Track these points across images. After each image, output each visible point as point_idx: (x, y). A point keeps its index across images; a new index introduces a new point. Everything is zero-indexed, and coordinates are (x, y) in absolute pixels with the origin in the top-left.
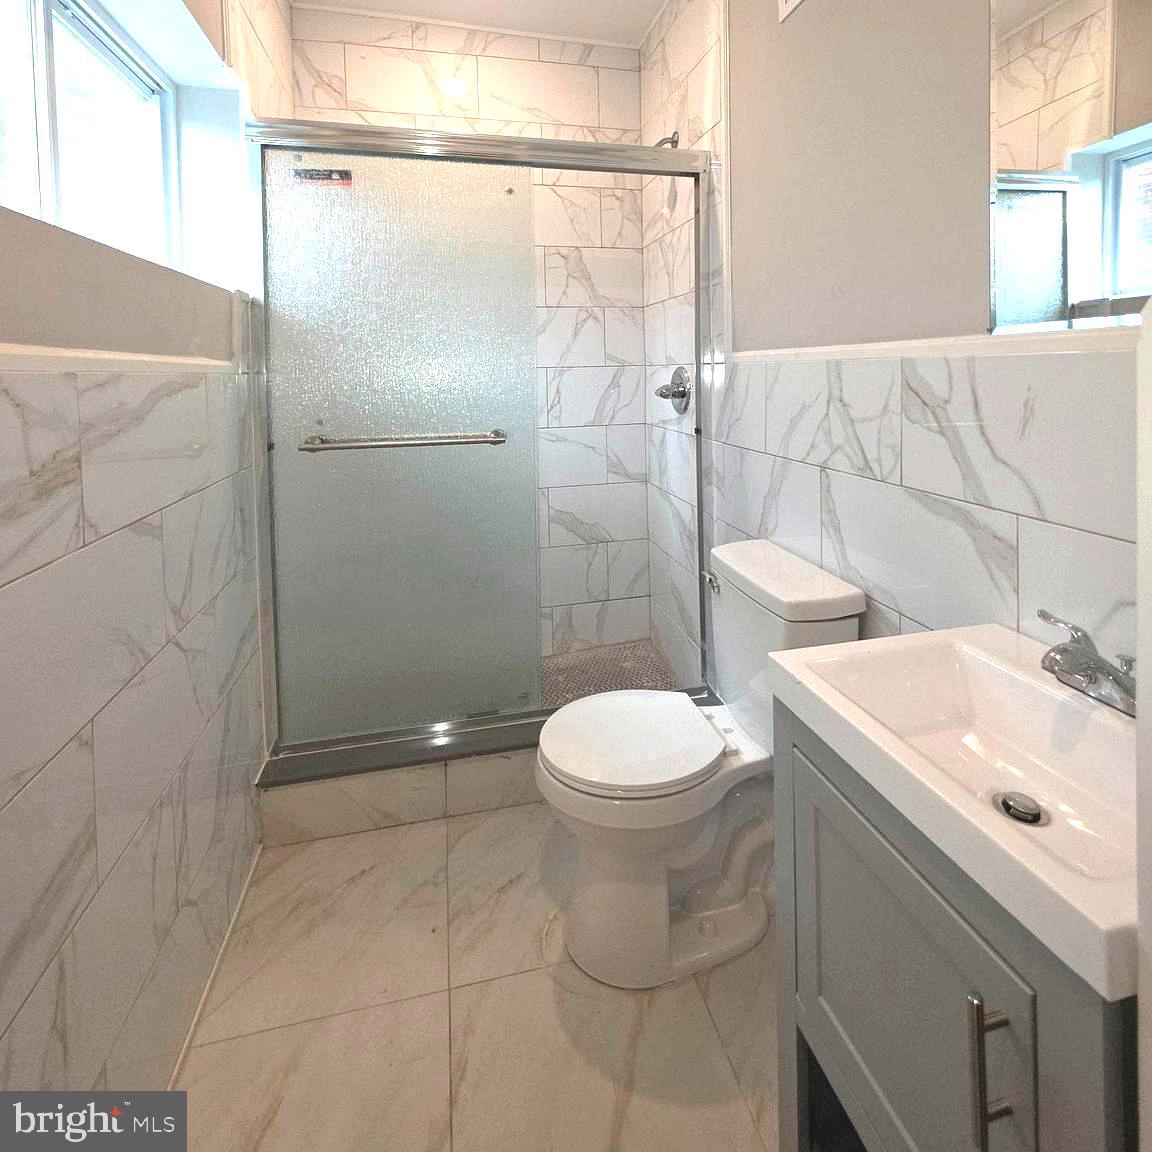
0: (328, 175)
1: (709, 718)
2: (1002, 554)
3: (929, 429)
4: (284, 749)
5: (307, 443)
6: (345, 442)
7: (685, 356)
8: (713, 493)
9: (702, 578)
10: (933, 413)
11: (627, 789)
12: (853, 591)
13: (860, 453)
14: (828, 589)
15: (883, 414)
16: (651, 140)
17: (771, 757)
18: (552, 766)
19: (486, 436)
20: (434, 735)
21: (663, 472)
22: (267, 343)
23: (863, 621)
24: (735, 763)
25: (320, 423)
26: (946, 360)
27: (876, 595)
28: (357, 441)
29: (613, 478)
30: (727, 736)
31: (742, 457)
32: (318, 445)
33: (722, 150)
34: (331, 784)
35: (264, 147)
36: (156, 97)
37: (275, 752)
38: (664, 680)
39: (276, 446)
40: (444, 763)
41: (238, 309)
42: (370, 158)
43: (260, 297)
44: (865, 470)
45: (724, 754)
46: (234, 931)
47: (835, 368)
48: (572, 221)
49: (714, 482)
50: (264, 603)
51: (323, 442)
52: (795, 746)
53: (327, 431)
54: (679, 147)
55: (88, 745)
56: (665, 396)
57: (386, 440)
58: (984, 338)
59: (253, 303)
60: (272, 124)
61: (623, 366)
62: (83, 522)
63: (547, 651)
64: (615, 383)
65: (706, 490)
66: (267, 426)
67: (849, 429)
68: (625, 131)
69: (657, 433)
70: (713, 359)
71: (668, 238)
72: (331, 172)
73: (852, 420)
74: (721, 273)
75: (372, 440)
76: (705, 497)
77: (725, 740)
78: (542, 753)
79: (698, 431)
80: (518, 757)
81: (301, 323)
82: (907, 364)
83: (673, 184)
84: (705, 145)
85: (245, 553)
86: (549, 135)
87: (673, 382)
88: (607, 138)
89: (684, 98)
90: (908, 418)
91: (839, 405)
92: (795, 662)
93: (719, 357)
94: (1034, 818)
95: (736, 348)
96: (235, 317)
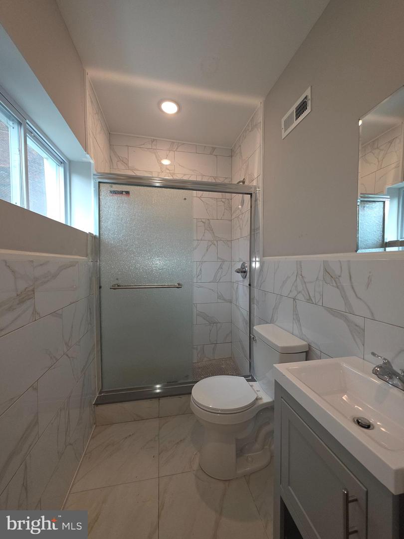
0: (121, 193)
1: (252, 386)
2: (359, 332)
3: (333, 286)
4: (103, 392)
5: (113, 286)
6: (126, 286)
7: (246, 258)
8: (255, 306)
9: (250, 337)
10: (335, 281)
11: (222, 410)
12: (304, 343)
13: (307, 293)
14: (295, 342)
15: (316, 280)
16: (235, 182)
17: (273, 401)
18: (196, 401)
19: (175, 285)
20: (156, 389)
21: (237, 300)
22: (100, 251)
23: (307, 354)
24: (260, 402)
25: (117, 279)
26: (340, 261)
27: (313, 345)
28: (130, 286)
29: (219, 301)
30: (258, 393)
31: (265, 294)
32: (116, 287)
33: (261, 185)
34: (119, 405)
35: (99, 182)
36: (63, 165)
37: (100, 393)
38: (236, 372)
39: (102, 287)
40: (158, 399)
41: (90, 238)
42: (136, 187)
43: (98, 235)
44: (309, 300)
45: (257, 399)
46: (85, 454)
47: (299, 263)
48: (207, 210)
49: (255, 303)
50: (97, 341)
51: (118, 286)
52: (282, 398)
53: (120, 282)
54: (246, 184)
55: (36, 389)
56: (239, 273)
57: (141, 286)
58: (354, 254)
59: (95, 237)
60: (103, 175)
61: (224, 261)
62: (35, 312)
63: (195, 361)
64: (221, 267)
65: (252, 305)
66: (99, 280)
67: (304, 286)
68: (226, 178)
69: (235, 285)
70: (256, 259)
71: (240, 217)
72: (123, 191)
73: (305, 282)
74: (259, 229)
75: (135, 286)
76: (252, 308)
77: (257, 394)
78: (193, 397)
79: (250, 285)
80: (184, 398)
81: (111, 244)
82: (325, 263)
83: (243, 197)
84: (254, 183)
85: (91, 324)
86: (199, 179)
87: (241, 268)
88: (219, 181)
89: (247, 167)
90: (326, 282)
91: (301, 276)
92: (282, 368)
93: (257, 259)
94: (368, 426)
95: (263, 257)
96: (89, 242)
